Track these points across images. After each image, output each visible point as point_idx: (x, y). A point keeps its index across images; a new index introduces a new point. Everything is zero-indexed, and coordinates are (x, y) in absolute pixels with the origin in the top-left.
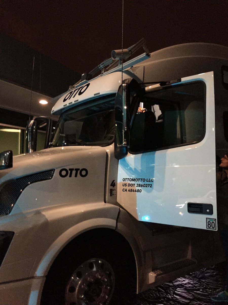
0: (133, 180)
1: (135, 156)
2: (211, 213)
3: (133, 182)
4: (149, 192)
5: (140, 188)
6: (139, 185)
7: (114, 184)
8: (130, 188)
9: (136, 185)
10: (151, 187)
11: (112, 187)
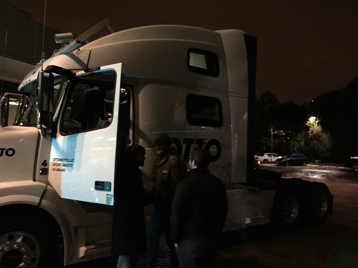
0: (60, 160)
1: (64, 138)
2: (110, 190)
3: (60, 162)
4: (70, 171)
5: (64, 168)
6: (64, 165)
7: (45, 163)
8: (58, 167)
9: (62, 165)
10: (72, 167)
11: (43, 167)
